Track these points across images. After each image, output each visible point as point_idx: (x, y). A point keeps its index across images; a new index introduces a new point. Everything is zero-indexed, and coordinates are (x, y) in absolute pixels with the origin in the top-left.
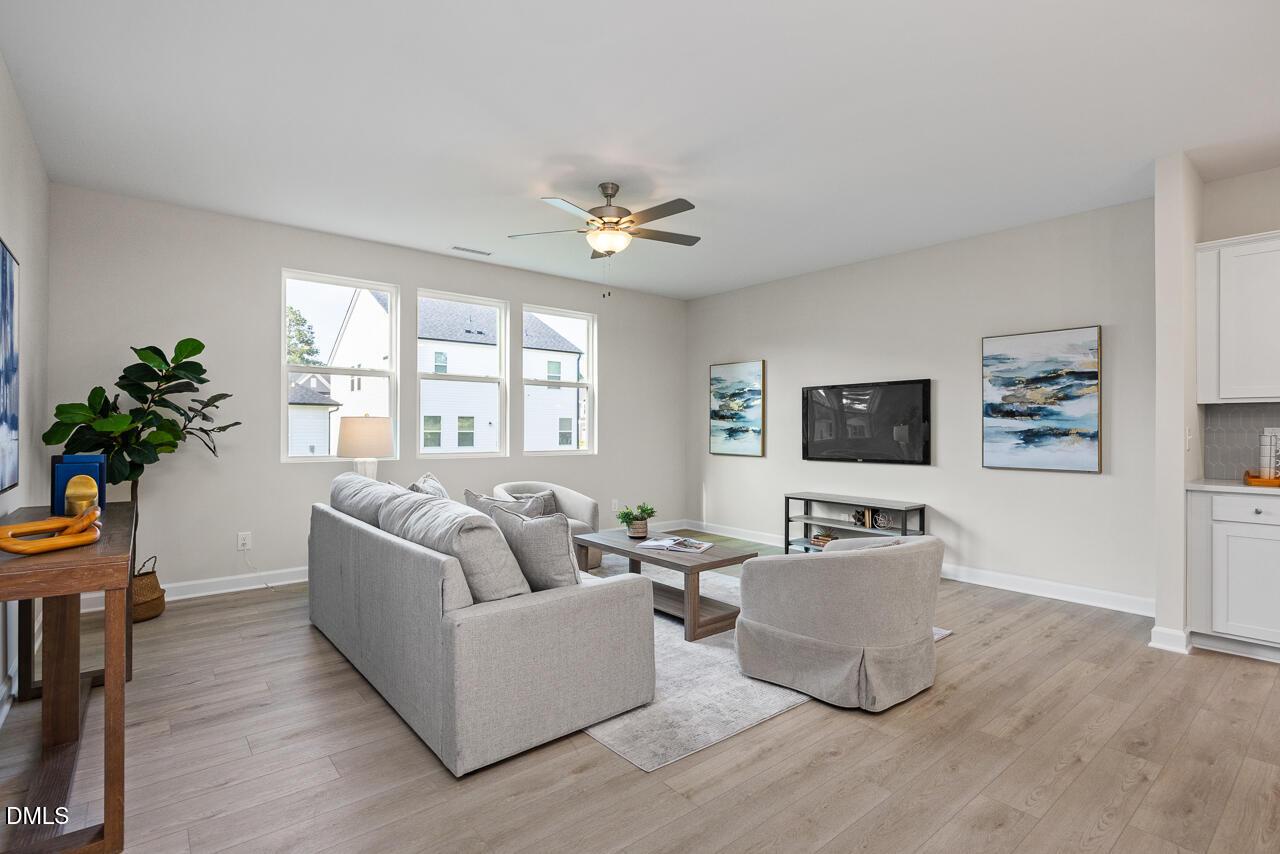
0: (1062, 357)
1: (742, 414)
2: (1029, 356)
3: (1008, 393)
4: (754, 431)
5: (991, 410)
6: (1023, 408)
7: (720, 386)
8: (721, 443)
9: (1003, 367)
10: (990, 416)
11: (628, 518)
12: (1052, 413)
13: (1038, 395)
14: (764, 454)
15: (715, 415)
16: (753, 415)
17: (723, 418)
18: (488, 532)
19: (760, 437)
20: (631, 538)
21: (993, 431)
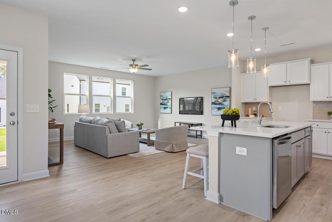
0: (224, 93)
1: (167, 104)
2: (219, 92)
3: (215, 100)
4: (169, 108)
5: (213, 103)
6: (218, 103)
7: (162, 97)
8: (162, 111)
9: (215, 95)
10: (213, 105)
11: (138, 125)
12: (223, 104)
13: (220, 100)
14: (171, 113)
15: (161, 104)
16: (169, 104)
17: (163, 105)
18: (112, 123)
19: (171, 109)
20: (139, 129)
21: (213, 107)
